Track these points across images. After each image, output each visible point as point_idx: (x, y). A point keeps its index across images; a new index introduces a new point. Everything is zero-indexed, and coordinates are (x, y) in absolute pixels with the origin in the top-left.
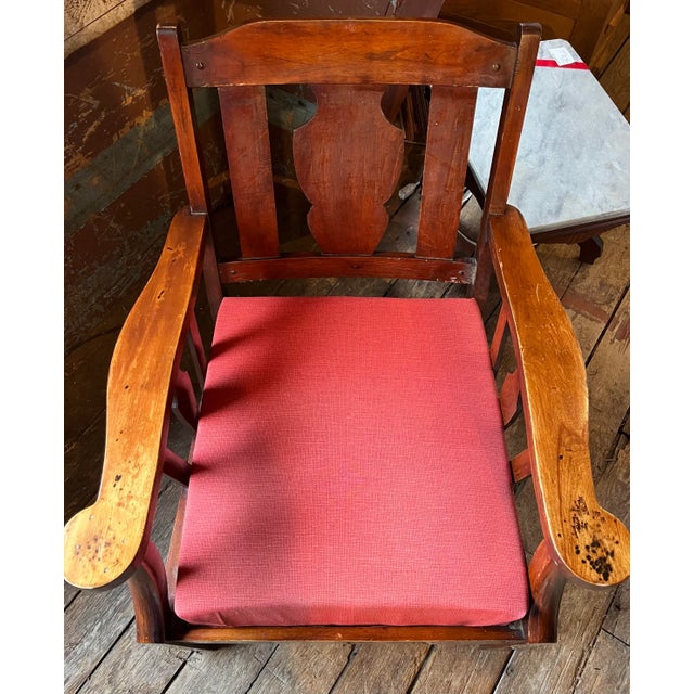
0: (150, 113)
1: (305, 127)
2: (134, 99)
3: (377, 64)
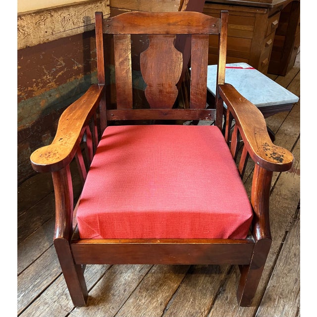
0: (83, 76)
1: (145, 51)
2: (78, 68)
3: (171, 27)
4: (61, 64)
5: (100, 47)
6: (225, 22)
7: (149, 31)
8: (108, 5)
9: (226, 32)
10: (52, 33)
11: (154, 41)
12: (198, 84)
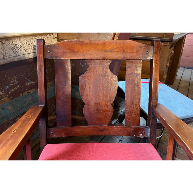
1: (83, 75)
2: (30, 84)
3: (108, 53)
4: (14, 82)
5: (41, 71)
6: (158, 49)
7: (87, 57)
8: (56, 38)
9: (159, 58)
10: (3, 58)
11: (92, 65)
12: (132, 104)
